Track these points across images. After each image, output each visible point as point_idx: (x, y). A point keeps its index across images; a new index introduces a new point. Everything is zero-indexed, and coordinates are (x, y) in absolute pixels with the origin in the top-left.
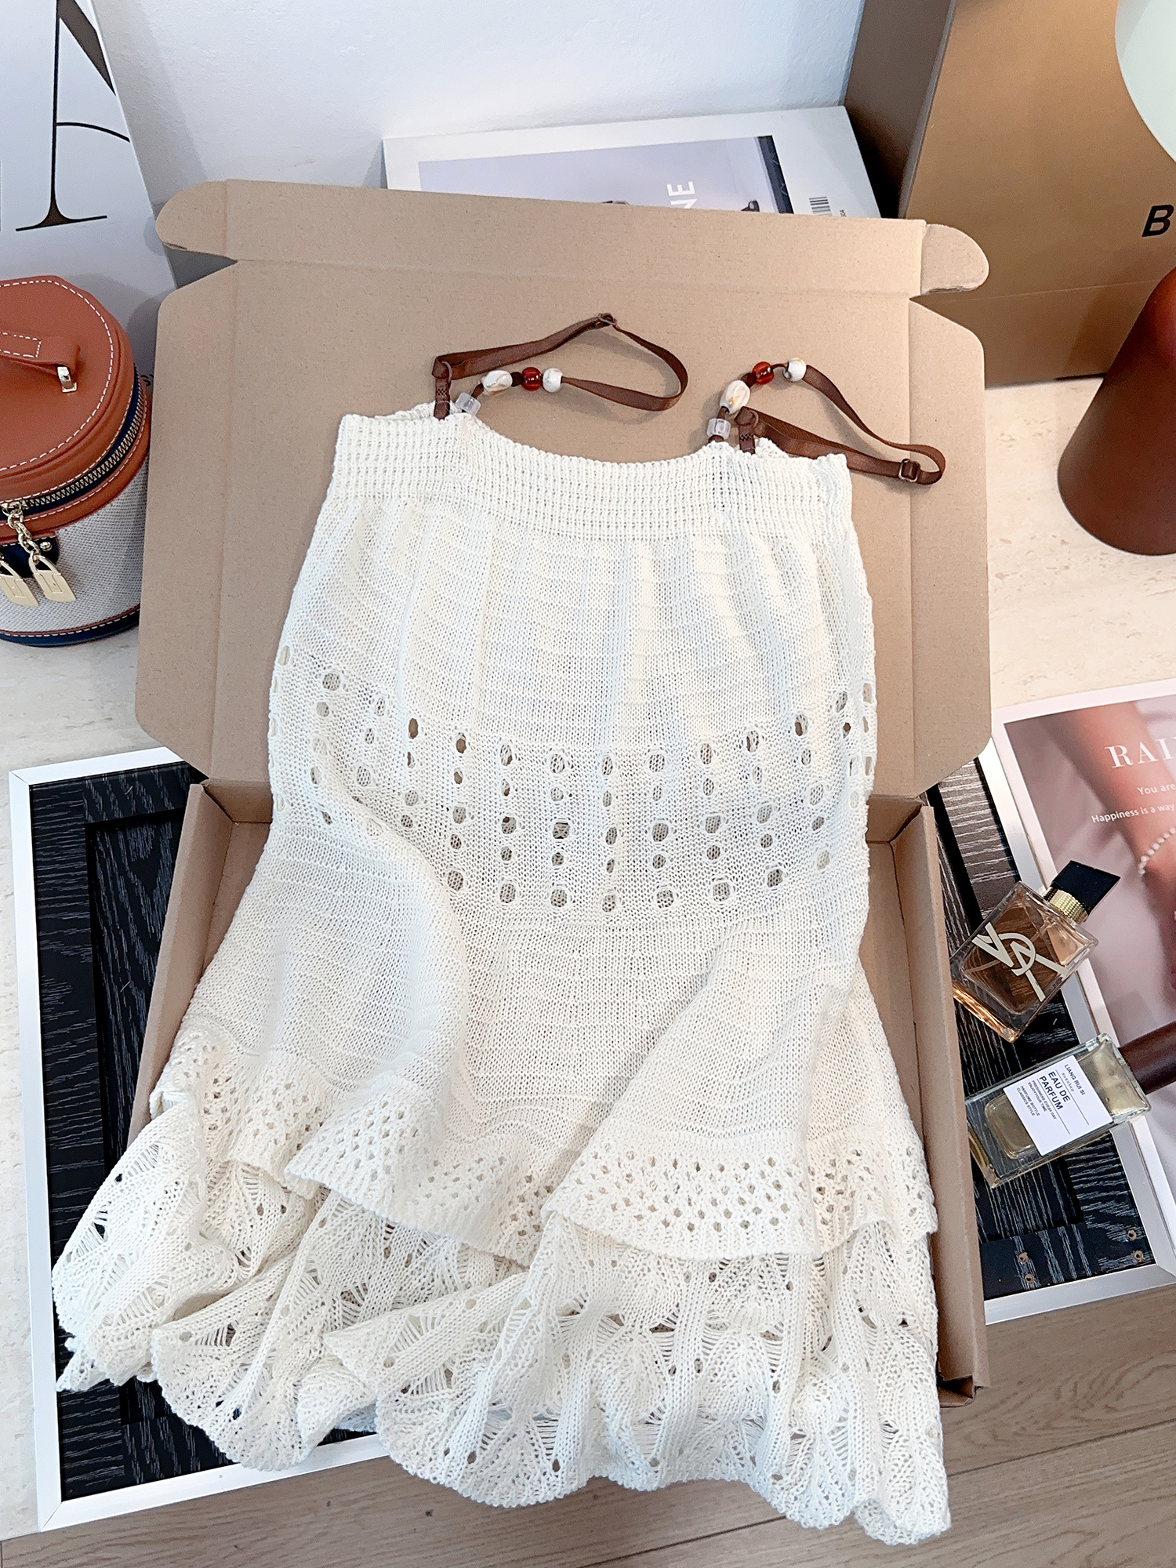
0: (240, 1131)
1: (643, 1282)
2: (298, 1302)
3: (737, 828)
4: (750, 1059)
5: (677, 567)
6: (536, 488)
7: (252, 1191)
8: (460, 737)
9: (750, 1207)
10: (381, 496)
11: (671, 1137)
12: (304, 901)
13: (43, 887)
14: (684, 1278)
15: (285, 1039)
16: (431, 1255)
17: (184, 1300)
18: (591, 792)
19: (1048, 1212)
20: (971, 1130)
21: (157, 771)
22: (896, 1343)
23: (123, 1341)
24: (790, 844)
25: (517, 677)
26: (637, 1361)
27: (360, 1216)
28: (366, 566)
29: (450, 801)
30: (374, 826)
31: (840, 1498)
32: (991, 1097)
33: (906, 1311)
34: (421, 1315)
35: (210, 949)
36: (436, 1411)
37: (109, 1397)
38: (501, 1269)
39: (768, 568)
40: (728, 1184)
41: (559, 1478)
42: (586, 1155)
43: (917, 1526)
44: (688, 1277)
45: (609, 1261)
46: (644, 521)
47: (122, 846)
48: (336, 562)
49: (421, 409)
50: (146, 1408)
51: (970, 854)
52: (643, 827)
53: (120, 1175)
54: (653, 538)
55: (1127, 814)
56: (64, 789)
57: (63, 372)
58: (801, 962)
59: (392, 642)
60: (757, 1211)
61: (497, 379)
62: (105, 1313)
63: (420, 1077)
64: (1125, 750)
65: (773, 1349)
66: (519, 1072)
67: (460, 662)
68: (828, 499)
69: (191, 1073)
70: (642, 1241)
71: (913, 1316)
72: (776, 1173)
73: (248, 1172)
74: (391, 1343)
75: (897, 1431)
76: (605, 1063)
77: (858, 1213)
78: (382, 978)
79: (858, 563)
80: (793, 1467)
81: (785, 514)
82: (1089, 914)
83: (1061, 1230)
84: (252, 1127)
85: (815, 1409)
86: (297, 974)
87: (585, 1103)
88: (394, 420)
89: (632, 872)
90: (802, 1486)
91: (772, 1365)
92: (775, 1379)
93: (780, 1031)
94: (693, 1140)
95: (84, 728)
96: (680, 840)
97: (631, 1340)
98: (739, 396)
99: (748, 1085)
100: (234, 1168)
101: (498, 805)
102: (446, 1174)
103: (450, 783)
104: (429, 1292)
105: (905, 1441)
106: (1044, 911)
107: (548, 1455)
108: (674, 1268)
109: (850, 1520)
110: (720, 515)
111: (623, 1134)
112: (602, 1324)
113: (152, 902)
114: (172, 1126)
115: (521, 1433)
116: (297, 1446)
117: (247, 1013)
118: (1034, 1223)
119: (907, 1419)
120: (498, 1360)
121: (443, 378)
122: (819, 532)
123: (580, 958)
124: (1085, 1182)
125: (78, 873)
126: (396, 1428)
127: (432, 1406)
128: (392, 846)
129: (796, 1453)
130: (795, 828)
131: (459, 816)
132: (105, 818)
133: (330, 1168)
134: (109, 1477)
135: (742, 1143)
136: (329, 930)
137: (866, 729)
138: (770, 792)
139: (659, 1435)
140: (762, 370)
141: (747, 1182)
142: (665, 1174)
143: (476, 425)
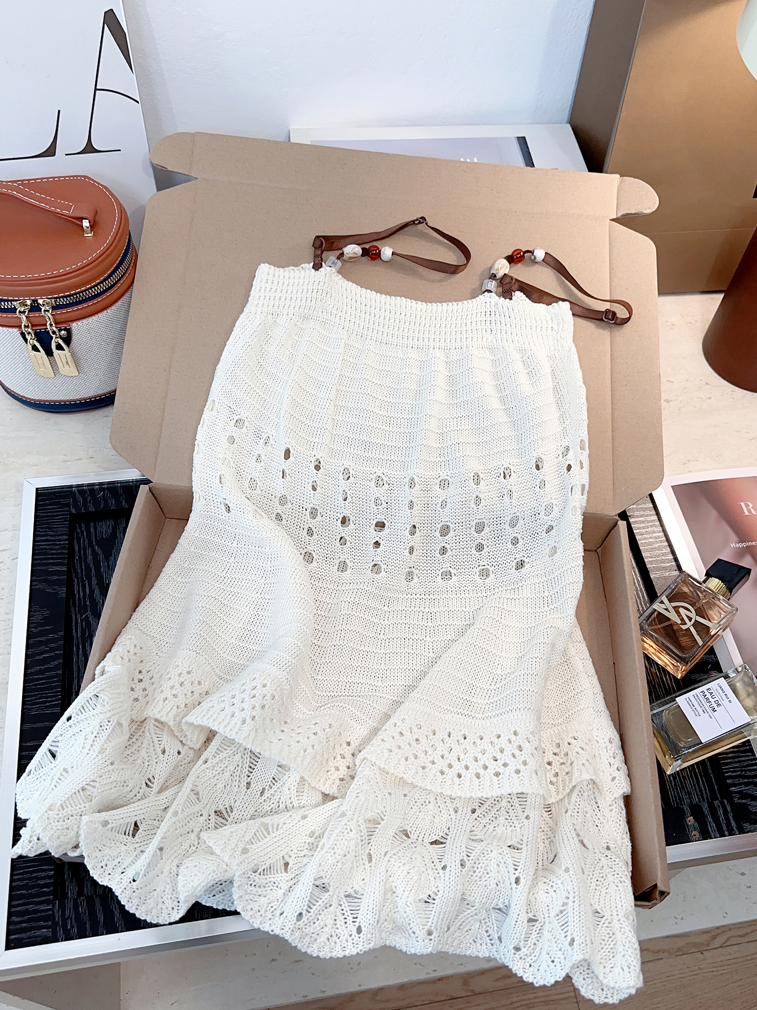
0: (155, 699)
1: (424, 810)
2: (185, 810)
3: (496, 531)
4: (502, 674)
5: (461, 365)
6: (374, 315)
7: (159, 739)
8: (316, 463)
9: (500, 763)
11: (447, 718)
12: (208, 565)
13: (38, 550)
14: (453, 810)
16: (278, 788)
17: (106, 800)
18: (400, 501)
19: (707, 793)
21: (119, 485)
22: (602, 859)
23: (61, 823)
24: (530, 543)
25: (356, 427)
26: (419, 859)
27: (232, 757)
28: (264, 356)
29: (308, 504)
30: (258, 515)
31: (563, 960)
33: (609, 842)
34: (269, 822)
35: (144, 594)
36: (276, 888)
39: (519, 366)
40: (486, 748)
41: (361, 939)
42: (388, 725)
44: (456, 810)
45: (402, 793)
46: (441, 337)
48: (245, 349)
49: (304, 266)
50: (71, 890)
51: (651, 559)
52: (433, 527)
53: (70, 716)
54: (446, 347)
55: (754, 543)
56: (58, 492)
57: (86, 223)
58: (537, 616)
59: (277, 403)
60: (505, 765)
61: (353, 250)
62: (50, 803)
63: (278, 664)
64: (751, 505)
65: (515, 855)
66: (345, 679)
67: (320, 416)
68: (559, 328)
69: (125, 657)
70: (425, 783)
71: (614, 845)
72: (519, 741)
73: (157, 726)
74: (247, 838)
75: (603, 916)
76: (403, 677)
77: (576, 774)
79: (577, 366)
80: (529, 942)
81: (531, 337)
83: (717, 803)
84: (163, 696)
85: (545, 899)
86: (200, 606)
87: (388, 700)
88: (288, 270)
89: (425, 557)
90: (535, 956)
91: (515, 865)
92: (517, 875)
93: (523, 657)
94: (462, 721)
95: (75, 462)
96: (458, 537)
97: (416, 847)
98: (503, 267)
99: (500, 688)
100: (148, 723)
101: (339, 508)
102: (292, 730)
103: (308, 491)
105: (609, 923)
106: (701, 589)
107: (353, 922)
108: (447, 804)
109: (568, 978)
110: (490, 336)
111: (414, 713)
112: (395, 836)
113: (108, 564)
115: (335, 903)
116: (176, 908)
117: (165, 632)
118: (697, 800)
119: (611, 907)
120: (322, 849)
121: (320, 247)
122: (552, 349)
123: (389, 610)
124: (732, 772)
125: (62, 543)
126: (247, 897)
127: (273, 884)
128: (269, 527)
129: (531, 932)
130: (534, 533)
131: (314, 513)
132: (83, 511)
133: (214, 717)
134: (40, 937)
135: (496, 722)
136: (223, 583)
137: (582, 467)
138: (518, 506)
139: (433, 912)
140: (518, 254)
141: (499, 746)
142: (443, 740)
143: (337, 277)
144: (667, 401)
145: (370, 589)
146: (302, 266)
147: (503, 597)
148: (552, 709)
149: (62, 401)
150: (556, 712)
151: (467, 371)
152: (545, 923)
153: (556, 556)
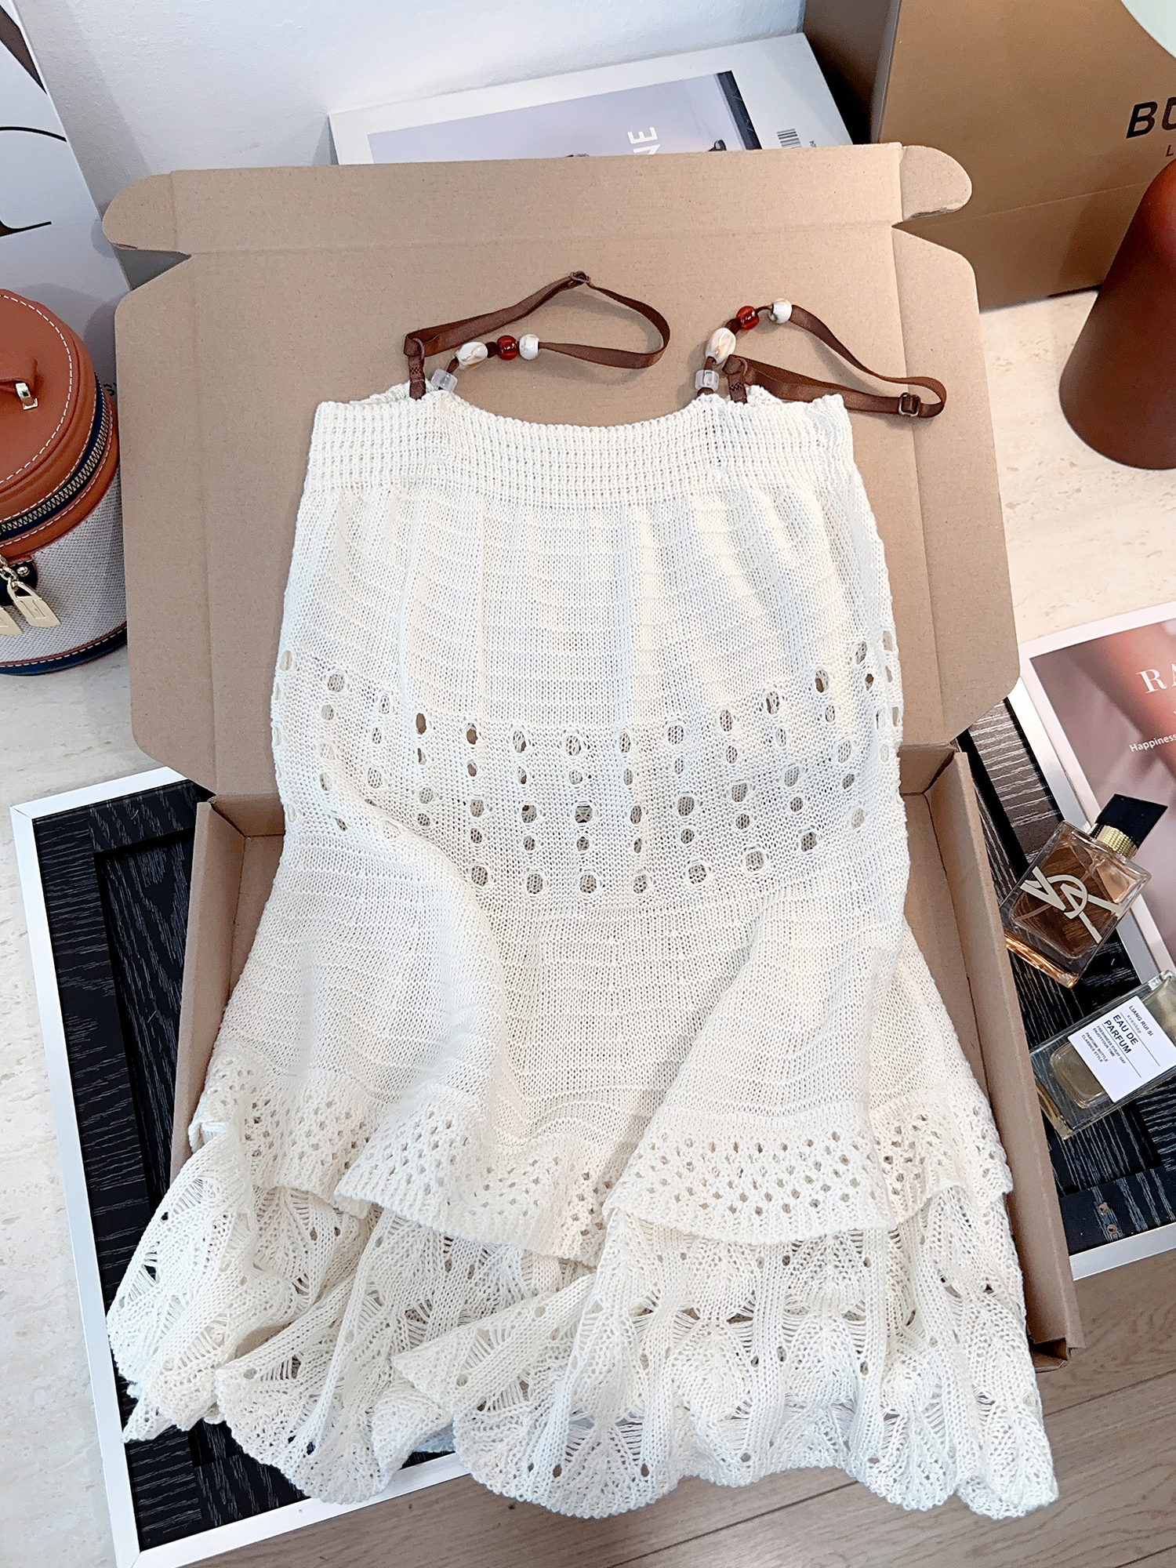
0: (285, 1155)
1: (714, 1273)
2: (362, 1326)
3: (765, 793)
4: (802, 1032)
5: (678, 530)
6: (523, 461)
8: (470, 727)
9: (818, 1185)
10: (359, 485)
11: (728, 1120)
12: (326, 912)
13: (57, 922)
14: (756, 1264)
15: (321, 1056)
16: (494, 1264)
17: (245, 1336)
18: (610, 771)
19: (1124, 1159)
20: (1039, 1082)
21: (161, 792)
22: (983, 1311)
23: (186, 1385)
24: (821, 805)
25: (523, 660)
26: (717, 1354)
27: (417, 1231)
28: (356, 561)
29: (466, 795)
30: (391, 828)
31: (942, 1477)
32: (1055, 1047)
33: (989, 1277)
34: (490, 1328)
35: (235, 970)
36: (516, 1426)
37: (178, 1440)
38: (567, 1271)
39: (772, 521)
40: (793, 1163)
41: (649, 1484)
42: (643, 1146)
43: (1024, 1498)
44: (760, 1263)
45: (678, 1253)
46: (639, 484)
47: (134, 872)
48: (324, 560)
49: (396, 391)
50: (217, 1448)
51: (1009, 797)
52: (667, 802)
53: (166, 1214)
54: (649, 501)
55: (1166, 739)
56: (68, 819)
57: (21, 388)
58: (845, 926)
59: (390, 637)
60: (826, 1188)
61: (472, 351)
62: (166, 1358)
63: (464, 1083)
64: (1157, 674)
65: (857, 1330)
66: (565, 1067)
67: (462, 650)
68: (828, 442)
69: (228, 1100)
70: (710, 1231)
71: (997, 1280)
72: (843, 1147)
73: (297, 1197)
74: (462, 1359)
75: (993, 1402)
76: (653, 1049)
77: (930, 1180)
78: (414, 984)
79: (866, 506)
80: (889, 1449)
81: (785, 463)
82: (1138, 847)
83: (1140, 1176)
84: (297, 1149)
85: (907, 1388)
86: (327, 987)
87: (636, 1093)
88: (369, 404)
89: (660, 850)
90: (901, 1468)
91: (857, 1346)
92: (862, 1360)
93: (831, 1000)
94: (751, 1121)
95: (82, 755)
96: (707, 812)
97: (709, 1333)
98: (725, 344)
99: (803, 1058)
100: (282, 1194)
102: (501, 1180)
103: (464, 776)
104: (496, 1302)
105: (1003, 1411)
106: (1091, 849)
107: (634, 1460)
108: (746, 1255)
109: (955, 1498)
110: (717, 471)
111: (679, 1122)
112: (677, 1320)
113: (170, 926)
114: (214, 1158)
115: (605, 1439)
116: (376, 1475)
117: (280, 1032)
118: (1110, 1172)
119: (1002, 1389)
120: (574, 1367)
121: (415, 355)
122: (822, 478)
123: (616, 944)
124: (1159, 1124)
125: (91, 905)
126: (476, 1447)
127: (511, 1421)
128: (411, 846)
129: (891, 1433)
130: (826, 787)
131: (477, 809)
132: (114, 846)
133: (381, 1186)
134: (186, 1522)
135: (803, 1119)
136: (355, 939)
137: (890, 679)
138: (796, 753)
139: (748, 1430)
140: (746, 315)
141: (813, 1159)
142: (727, 1158)
143: (454, 402)
144: (1011, 506)
146: (391, 389)
148: (882, 1069)
151: (689, 540)
152: (909, 1419)
153: (864, 828)
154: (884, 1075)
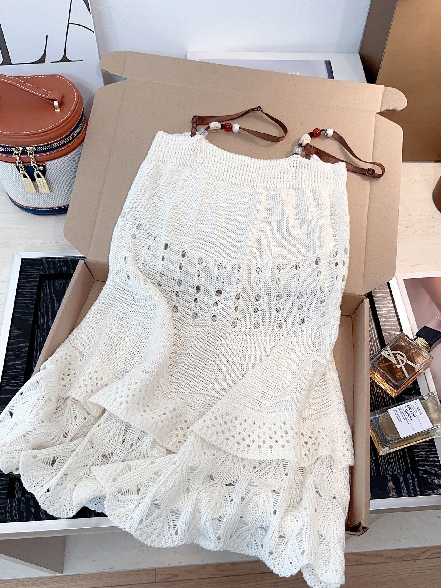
0: (74, 386)
1: (225, 464)
2: (83, 452)
3: (289, 301)
4: (282, 387)
5: (275, 198)
6: (225, 165)
7: (74, 410)
8: (183, 252)
9: (274, 440)
10: (165, 161)
11: (245, 411)
12: (116, 310)
13: (19, 294)
15: (98, 355)
16: (141, 444)
18: (232, 279)
19: (404, 469)
21: (70, 259)
22: (329, 504)
23: (9, 454)
24: (310, 309)
25: (208, 233)
26: (217, 494)
27: (115, 424)
28: (157, 187)
30: (146, 282)
31: (296, 563)
33: (336, 494)
34: (132, 464)
36: (131, 504)
38: (167, 453)
39: (311, 201)
40: (266, 430)
41: (177, 538)
42: (209, 412)
44: (244, 466)
45: (212, 453)
46: (265, 181)
48: (145, 182)
49: (186, 134)
50: (18, 494)
52: (251, 296)
53: (22, 392)
54: (267, 187)
56: (35, 261)
57: (56, 103)
58: (308, 353)
59: (163, 216)
60: (276, 442)
61: (215, 125)
65: (276, 497)
66: (189, 383)
67: (188, 225)
69: (59, 360)
70: (227, 449)
71: (339, 496)
72: (286, 428)
73: (74, 402)
74: (117, 472)
75: (325, 539)
76: (224, 384)
77: (320, 451)
78: (140, 340)
80: (279, 550)
81: (320, 183)
83: (408, 475)
84: (79, 385)
85: (291, 525)
86: (107, 333)
87: (213, 397)
88: (176, 136)
89: (245, 314)
90: (281, 559)
91: (274, 503)
92: (275, 509)
93: (296, 377)
94: (254, 413)
95: (48, 244)
96: (265, 302)
97: (217, 486)
98: (306, 139)
99: (280, 395)
100: (69, 400)
101: (195, 280)
102: (151, 410)
103: (177, 269)
105: (328, 543)
107: (174, 528)
108: (239, 462)
109: (300, 573)
110: (294, 181)
111: (226, 406)
112: (205, 478)
114: (46, 375)
115: (164, 516)
116: (71, 510)
118: (397, 472)
119: (330, 534)
120: (159, 483)
121: (195, 123)
122: (333, 191)
123: (220, 344)
124: (420, 457)
125: (33, 291)
126: (113, 507)
127: (130, 501)
128: (152, 289)
129: (280, 544)
130: (313, 303)
131: (180, 283)
132: (47, 273)
133: (105, 400)
135: (274, 416)
136: (123, 321)
137: (344, 265)
138: (303, 286)
139: (222, 526)
140: (317, 131)
141: (274, 430)
142: (241, 424)
143: (205, 141)
145: (209, 330)
146: (184, 133)
147: (289, 340)
148: (312, 410)
149: (42, 208)
150: (314, 412)
151: (279, 202)
152: (289, 539)
153: (324, 318)
154: (312, 412)
